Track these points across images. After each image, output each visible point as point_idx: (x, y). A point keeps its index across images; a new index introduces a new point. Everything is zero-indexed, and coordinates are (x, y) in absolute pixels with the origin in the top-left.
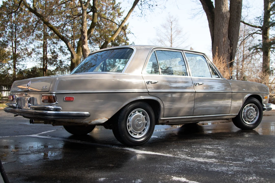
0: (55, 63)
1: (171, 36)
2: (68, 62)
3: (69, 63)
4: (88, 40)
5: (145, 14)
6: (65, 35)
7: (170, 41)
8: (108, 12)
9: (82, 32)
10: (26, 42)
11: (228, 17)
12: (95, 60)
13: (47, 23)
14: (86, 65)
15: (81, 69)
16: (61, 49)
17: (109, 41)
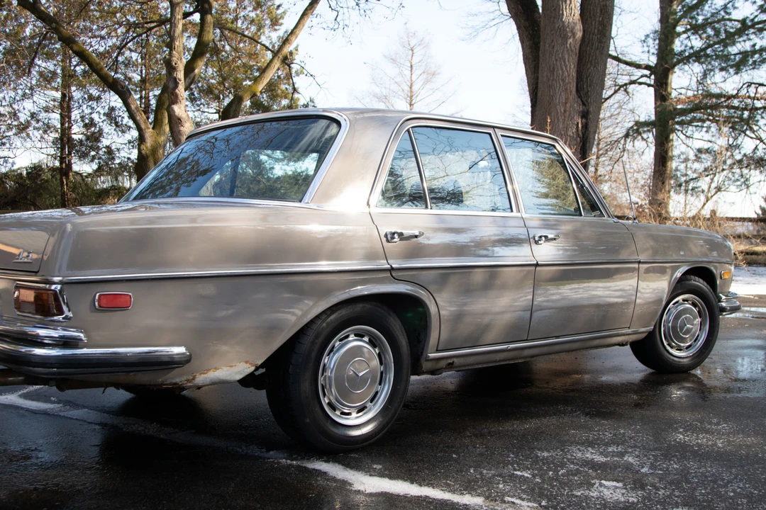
0: (93, 153)
1: (409, 85)
2: (128, 152)
3: (134, 155)
4: (185, 91)
5: (347, 22)
6: (123, 77)
7: (409, 99)
8: (242, 14)
9: (171, 68)
10: (14, 93)
11: (578, 36)
12: (207, 152)
13: (68, 41)
14: (183, 164)
15: (166, 176)
16: (110, 115)
17: (245, 97)
